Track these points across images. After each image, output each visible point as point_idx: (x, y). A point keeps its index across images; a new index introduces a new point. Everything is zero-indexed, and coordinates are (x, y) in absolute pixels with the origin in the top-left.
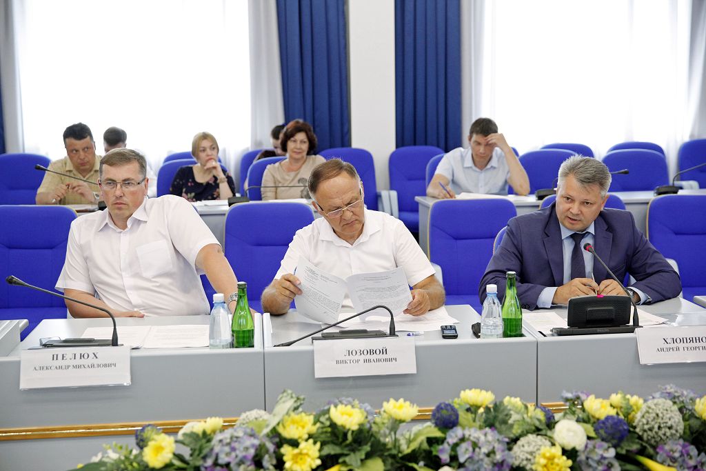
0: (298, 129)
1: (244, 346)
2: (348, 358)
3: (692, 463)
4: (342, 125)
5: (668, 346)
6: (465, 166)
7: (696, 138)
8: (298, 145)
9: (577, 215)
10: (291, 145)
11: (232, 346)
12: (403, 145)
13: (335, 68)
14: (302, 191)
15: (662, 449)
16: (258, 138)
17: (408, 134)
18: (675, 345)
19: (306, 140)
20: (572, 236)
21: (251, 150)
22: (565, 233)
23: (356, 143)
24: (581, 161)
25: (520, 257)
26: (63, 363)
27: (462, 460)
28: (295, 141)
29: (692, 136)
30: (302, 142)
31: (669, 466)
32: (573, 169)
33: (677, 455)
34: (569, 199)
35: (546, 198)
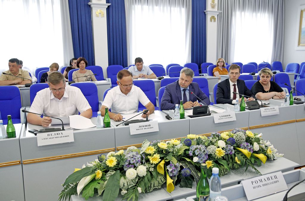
0: (81, 60)
1: (107, 127)
2: (139, 128)
3: (249, 147)
4: (92, 59)
5: (221, 118)
6: (135, 71)
7: (188, 63)
8: (82, 65)
9: (184, 84)
10: (80, 65)
11: (104, 127)
12: (110, 65)
13: (89, 42)
14: (86, 79)
15: (242, 145)
16: (66, 63)
17: (112, 62)
18: (222, 118)
19: (84, 63)
20: (183, 90)
21: (64, 67)
22: (182, 89)
23: (97, 64)
24: (187, 69)
25: (171, 96)
26: (52, 137)
27: (197, 154)
28: (81, 64)
29: (187, 62)
30: (83, 64)
31: (245, 149)
32: (184, 71)
33: (246, 146)
34: (183, 79)
35: (162, 79)
